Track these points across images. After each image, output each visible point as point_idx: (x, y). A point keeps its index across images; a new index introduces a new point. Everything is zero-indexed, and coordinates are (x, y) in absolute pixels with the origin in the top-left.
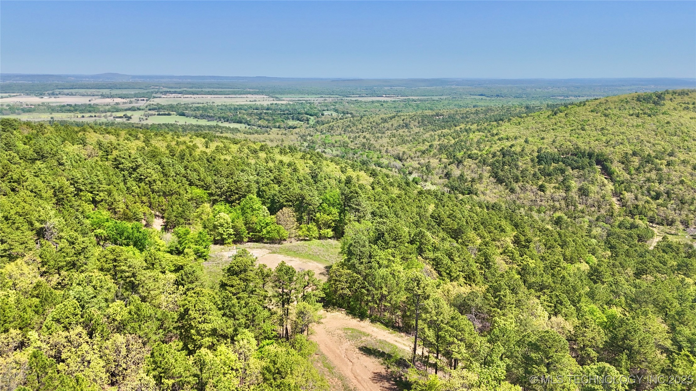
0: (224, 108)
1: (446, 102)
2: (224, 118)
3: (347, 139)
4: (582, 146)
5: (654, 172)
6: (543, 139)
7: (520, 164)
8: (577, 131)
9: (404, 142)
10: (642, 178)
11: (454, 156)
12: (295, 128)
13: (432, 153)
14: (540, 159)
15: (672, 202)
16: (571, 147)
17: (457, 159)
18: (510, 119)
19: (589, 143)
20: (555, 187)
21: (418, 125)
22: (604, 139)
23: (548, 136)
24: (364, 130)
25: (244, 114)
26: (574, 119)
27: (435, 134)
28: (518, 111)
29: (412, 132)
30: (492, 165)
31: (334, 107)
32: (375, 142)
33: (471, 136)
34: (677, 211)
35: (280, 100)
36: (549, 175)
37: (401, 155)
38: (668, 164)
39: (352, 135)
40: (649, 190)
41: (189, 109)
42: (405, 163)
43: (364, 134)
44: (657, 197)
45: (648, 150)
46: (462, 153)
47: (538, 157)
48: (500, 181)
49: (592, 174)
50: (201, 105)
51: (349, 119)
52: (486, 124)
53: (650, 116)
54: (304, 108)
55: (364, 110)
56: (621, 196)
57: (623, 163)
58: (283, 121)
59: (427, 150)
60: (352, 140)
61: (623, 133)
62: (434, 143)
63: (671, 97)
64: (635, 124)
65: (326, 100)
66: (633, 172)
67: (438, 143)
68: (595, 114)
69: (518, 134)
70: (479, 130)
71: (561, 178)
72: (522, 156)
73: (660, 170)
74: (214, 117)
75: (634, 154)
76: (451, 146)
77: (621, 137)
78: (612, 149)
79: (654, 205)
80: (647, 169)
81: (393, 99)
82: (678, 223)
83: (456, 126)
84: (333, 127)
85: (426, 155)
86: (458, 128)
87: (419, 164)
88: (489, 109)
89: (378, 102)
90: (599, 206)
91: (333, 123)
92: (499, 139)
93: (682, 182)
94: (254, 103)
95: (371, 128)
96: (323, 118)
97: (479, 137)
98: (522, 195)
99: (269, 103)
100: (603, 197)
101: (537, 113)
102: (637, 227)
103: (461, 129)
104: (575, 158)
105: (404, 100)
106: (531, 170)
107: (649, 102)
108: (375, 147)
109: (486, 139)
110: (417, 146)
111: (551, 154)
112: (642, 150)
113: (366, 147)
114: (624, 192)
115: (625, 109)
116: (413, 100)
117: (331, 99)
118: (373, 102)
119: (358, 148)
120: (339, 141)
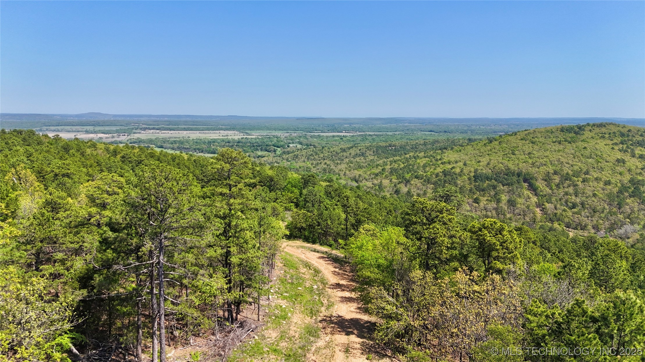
0: (199, 141)
1: (399, 136)
2: (199, 149)
3: (310, 165)
4: (512, 167)
5: (572, 187)
7: (459, 182)
8: (508, 155)
9: (360, 167)
10: (561, 191)
11: (403, 177)
12: (264, 157)
13: (384, 176)
14: (476, 177)
15: (586, 211)
16: (503, 168)
17: (405, 179)
18: (453, 148)
19: (518, 165)
20: (487, 200)
21: (373, 154)
22: (530, 161)
23: (484, 159)
24: (325, 158)
25: (217, 146)
26: (506, 146)
27: (387, 161)
28: (461, 142)
29: (367, 160)
30: (435, 183)
32: (334, 167)
33: (418, 161)
34: (590, 218)
35: (250, 135)
36: (483, 190)
37: (357, 177)
38: (584, 181)
39: (315, 162)
40: (566, 202)
41: (167, 142)
43: (325, 161)
44: (574, 206)
45: (566, 170)
46: (410, 174)
47: (474, 177)
49: (519, 190)
50: (178, 139)
51: (312, 149)
52: (432, 152)
53: (570, 143)
54: (271, 141)
55: (325, 143)
56: (543, 206)
57: (546, 180)
58: (253, 152)
59: (380, 173)
60: (314, 166)
61: (547, 156)
62: (386, 167)
63: (590, 128)
64: (557, 149)
65: (291, 135)
67: (390, 167)
68: (524, 142)
69: (458, 159)
70: (425, 157)
71: (492, 193)
72: (460, 176)
73: (577, 185)
74: (190, 148)
75: (555, 173)
76: (401, 169)
77: (545, 159)
78: (537, 169)
79: (570, 213)
80: (566, 185)
81: (351, 134)
82: (590, 227)
83: (406, 154)
84: (297, 156)
85: (379, 177)
86: (408, 156)
87: (373, 184)
88: (435, 142)
89: (338, 136)
90: (524, 215)
91: (298, 153)
92: (442, 163)
93: (594, 195)
94: (226, 137)
95: (332, 156)
96: (289, 149)
97: (425, 162)
99: (240, 137)
100: (528, 207)
101: (476, 143)
102: (555, 230)
103: (410, 156)
104: (506, 177)
105: (362, 135)
106: (468, 187)
107: (570, 132)
108: (334, 171)
109: (431, 163)
110: (371, 170)
111: (486, 174)
112: (562, 170)
113: (327, 172)
114: (546, 204)
115: (550, 138)
116: (370, 135)
117: (296, 134)
118: (333, 136)
119: (320, 172)
120: (303, 167)
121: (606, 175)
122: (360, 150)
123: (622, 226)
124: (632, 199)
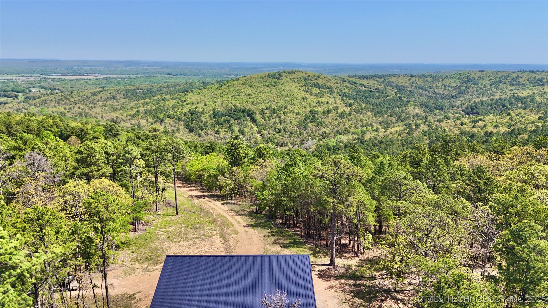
1: (142, 79)
3: (63, 110)
4: (239, 106)
5: (277, 118)
6: (215, 102)
7: (203, 119)
8: (235, 97)
9: (115, 110)
10: (271, 122)
11: (157, 117)
12: (6, 103)
13: (140, 116)
14: (215, 115)
15: (287, 133)
16: (233, 107)
17: (160, 119)
18: (193, 91)
19: (243, 103)
20: (225, 131)
21: (123, 97)
22: (250, 101)
23: (219, 100)
24: (77, 102)
26: (233, 89)
27: (139, 103)
28: (197, 85)
29: (120, 103)
30: (185, 121)
31: (39, 85)
32: (89, 111)
33: (167, 102)
34: (289, 138)
36: (221, 124)
37: (115, 119)
38: (284, 113)
39: (67, 107)
40: (275, 128)
42: (120, 125)
43: (78, 105)
44: (279, 131)
45: (274, 106)
46: (163, 114)
47: (213, 114)
48: (191, 130)
49: (245, 122)
52: (176, 94)
53: (274, 86)
54: (8, 86)
55: (70, 86)
56: (261, 133)
57: (261, 114)
59: (136, 114)
60: (67, 110)
61: (261, 97)
62: (140, 109)
63: (286, 74)
64: (267, 91)
66: (267, 119)
67: (143, 109)
68: (245, 86)
69: (199, 100)
70: (172, 99)
71: (228, 126)
72: (203, 114)
73: (280, 117)
75: (267, 109)
76: (154, 110)
77: (260, 99)
78: (255, 106)
79: (277, 136)
80: (274, 117)
82: (289, 144)
83: (154, 97)
84: (46, 101)
85: (135, 118)
86: (156, 98)
87: (131, 124)
88: (176, 85)
89: (82, 79)
90: (250, 140)
91: (45, 98)
92: (187, 104)
93: (291, 123)
95: (83, 100)
96: (32, 94)
97: (173, 103)
98: (206, 138)
100: (252, 134)
101: (210, 86)
103: (158, 98)
104: (236, 113)
105: (106, 78)
106: (210, 122)
107: (274, 78)
108: (90, 115)
109: (178, 105)
110: (126, 112)
111: (221, 112)
112: (271, 106)
113: (83, 115)
114: (263, 131)
115: (261, 82)
116: (114, 78)
117: (33, 78)
118: (77, 80)
119: (76, 116)
120: (56, 112)
121: (296, 109)
122: (110, 94)
123: (306, 141)
124: (312, 123)
